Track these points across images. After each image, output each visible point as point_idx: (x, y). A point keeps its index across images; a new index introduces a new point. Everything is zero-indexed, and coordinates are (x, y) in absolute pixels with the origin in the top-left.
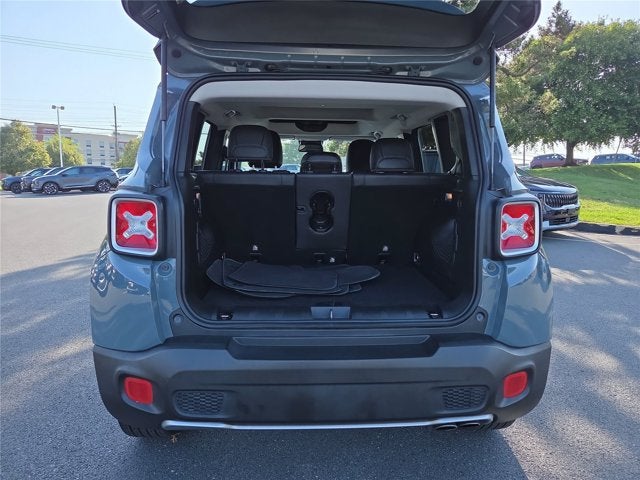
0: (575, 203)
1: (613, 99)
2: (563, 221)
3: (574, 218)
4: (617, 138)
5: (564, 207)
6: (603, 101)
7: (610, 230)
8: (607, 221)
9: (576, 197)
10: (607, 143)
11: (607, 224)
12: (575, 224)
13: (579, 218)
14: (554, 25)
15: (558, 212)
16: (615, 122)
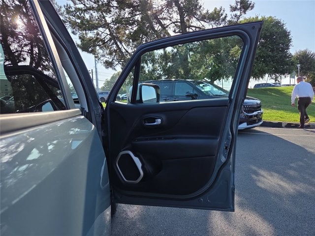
0: (260, 110)
1: (265, 55)
2: (254, 122)
3: (260, 120)
4: (267, 75)
5: (255, 113)
6: (260, 56)
7: (279, 125)
8: (276, 119)
9: (260, 106)
10: (262, 78)
11: (277, 121)
12: (261, 123)
13: (263, 118)
14: (239, 4)
15: (251, 116)
16: (266, 66)
